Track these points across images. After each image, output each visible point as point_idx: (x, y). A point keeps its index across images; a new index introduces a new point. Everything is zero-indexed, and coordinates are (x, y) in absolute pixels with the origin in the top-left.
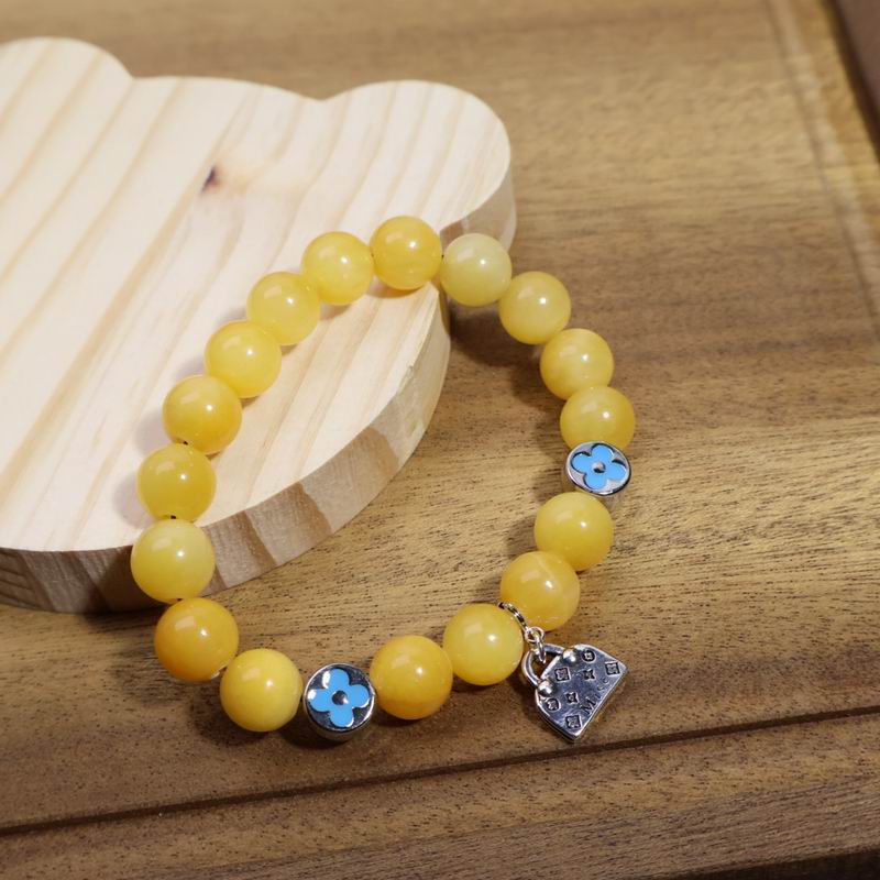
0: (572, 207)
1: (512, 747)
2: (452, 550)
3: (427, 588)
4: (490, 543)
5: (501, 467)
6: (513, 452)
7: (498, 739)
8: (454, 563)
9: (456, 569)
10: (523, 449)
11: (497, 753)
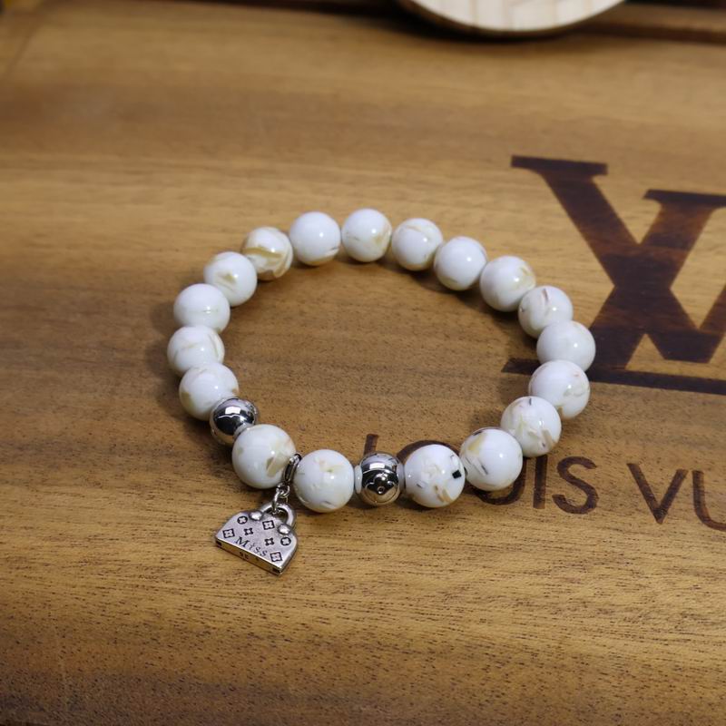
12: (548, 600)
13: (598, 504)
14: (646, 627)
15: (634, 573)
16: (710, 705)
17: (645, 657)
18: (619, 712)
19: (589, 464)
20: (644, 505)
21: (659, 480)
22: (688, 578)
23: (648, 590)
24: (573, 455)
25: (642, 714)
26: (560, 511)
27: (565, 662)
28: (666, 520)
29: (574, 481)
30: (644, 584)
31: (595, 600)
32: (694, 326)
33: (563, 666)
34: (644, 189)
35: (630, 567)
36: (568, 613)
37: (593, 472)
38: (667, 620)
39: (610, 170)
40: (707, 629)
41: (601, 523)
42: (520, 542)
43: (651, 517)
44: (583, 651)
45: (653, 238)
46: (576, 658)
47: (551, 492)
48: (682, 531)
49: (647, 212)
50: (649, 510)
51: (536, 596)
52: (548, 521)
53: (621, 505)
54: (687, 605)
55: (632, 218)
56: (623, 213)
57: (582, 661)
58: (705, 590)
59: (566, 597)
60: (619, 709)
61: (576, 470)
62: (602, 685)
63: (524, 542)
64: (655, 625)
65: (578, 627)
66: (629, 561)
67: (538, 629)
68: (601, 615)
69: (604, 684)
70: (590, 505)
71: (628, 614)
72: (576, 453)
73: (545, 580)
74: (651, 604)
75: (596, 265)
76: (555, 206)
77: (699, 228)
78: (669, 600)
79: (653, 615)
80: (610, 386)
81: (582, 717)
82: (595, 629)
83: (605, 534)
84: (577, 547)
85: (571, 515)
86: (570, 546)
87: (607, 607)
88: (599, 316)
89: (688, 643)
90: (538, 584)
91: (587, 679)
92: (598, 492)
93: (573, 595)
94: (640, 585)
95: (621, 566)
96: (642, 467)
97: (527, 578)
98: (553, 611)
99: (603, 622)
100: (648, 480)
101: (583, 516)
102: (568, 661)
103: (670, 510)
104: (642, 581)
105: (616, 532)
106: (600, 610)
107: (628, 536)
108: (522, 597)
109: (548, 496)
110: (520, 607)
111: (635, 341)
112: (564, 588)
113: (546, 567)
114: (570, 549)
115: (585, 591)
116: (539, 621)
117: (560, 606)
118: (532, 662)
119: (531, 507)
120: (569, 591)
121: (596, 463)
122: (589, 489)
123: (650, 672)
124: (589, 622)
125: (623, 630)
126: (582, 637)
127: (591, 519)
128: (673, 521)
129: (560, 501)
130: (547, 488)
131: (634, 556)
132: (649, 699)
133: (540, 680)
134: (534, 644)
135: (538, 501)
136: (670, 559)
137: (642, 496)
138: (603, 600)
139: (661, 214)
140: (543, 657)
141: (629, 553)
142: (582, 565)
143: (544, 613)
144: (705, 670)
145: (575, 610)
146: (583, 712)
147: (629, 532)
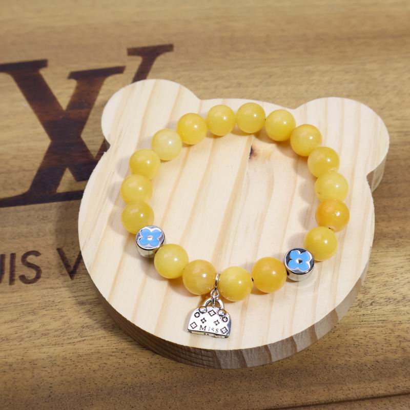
0: (405, 130)
1: (405, 389)
2: (368, 296)
3: (360, 313)
4: (385, 293)
5: (387, 256)
6: (391, 249)
7: (398, 385)
8: (370, 301)
9: (371, 304)
10: (395, 248)
11: (398, 391)
12: (17, 335)
13: (42, 275)
14: (65, 338)
15: (60, 310)
16: (94, 371)
17: (64, 354)
18: (50, 385)
19: (37, 254)
20: (65, 271)
21: (73, 254)
22: (86, 306)
23: (66, 318)
24: (29, 250)
25: (62, 384)
26: (23, 284)
27: (25, 366)
28: (75, 277)
29: (30, 266)
30: (64, 315)
31: (40, 329)
32: (93, 157)
33: (25, 368)
34: (67, 72)
35: (57, 307)
36: (27, 339)
37: (39, 258)
38: (75, 331)
39: (50, 63)
40: (94, 332)
41: (44, 286)
42: (2, 306)
43: (68, 277)
44: (34, 358)
45: (73, 105)
46: (30, 362)
47: (18, 274)
48: (83, 281)
49: (69, 88)
50: (67, 273)
51: (12, 334)
52: (16, 291)
53: (53, 273)
54: (85, 322)
55: (60, 94)
56: (56, 91)
57: (33, 363)
58: (93, 311)
59: (26, 331)
60: (51, 384)
61: (31, 259)
62: (43, 374)
63: (4, 306)
64: (69, 336)
65: (32, 346)
66: (57, 304)
67: (13, 352)
68: (43, 337)
69: (44, 372)
70: (38, 277)
71: (56, 333)
72: (31, 249)
73: (16, 324)
74: (67, 325)
75: (41, 129)
76: (19, 95)
77: (97, 93)
78: (76, 321)
79: (68, 331)
80: (48, 205)
81: (33, 392)
82: (40, 345)
83: (45, 292)
84: (31, 302)
85: (28, 285)
86: (27, 303)
87: (46, 332)
88: (43, 162)
89: (85, 341)
90: (12, 328)
91: (36, 371)
92: (42, 269)
93: (29, 329)
94: (62, 316)
95: (53, 308)
96: (64, 250)
97: (6, 326)
98: (19, 340)
99: (44, 340)
100: (67, 256)
101: (34, 284)
102: (27, 365)
103: (77, 270)
104: (64, 314)
105: (50, 290)
106: (42, 334)
107: (56, 290)
108: (4, 336)
109: (17, 277)
110: (3, 342)
111: (62, 173)
112: (25, 326)
113: (15, 317)
114: (28, 304)
115: (35, 326)
116: (12, 347)
117: (23, 337)
118: (10, 370)
119: (8, 286)
120: (27, 328)
121: (41, 252)
122: (37, 269)
123: (66, 361)
124: (37, 342)
125: (53, 343)
126: (34, 351)
127: (38, 285)
128: (79, 277)
129: (23, 278)
130: (16, 273)
131: (59, 301)
132: (65, 375)
133: (14, 378)
134: (11, 360)
135: (12, 281)
136: (77, 298)
137: (64, 266)
138: (44, 328)
139: (77, 88)
140: (14, 366)
141: (57, 300)
142: (34, 312)
143: (15, 342)
144: (92, 353)
145: (30, 337)
146: (34, 390)
147: (57, 288)
